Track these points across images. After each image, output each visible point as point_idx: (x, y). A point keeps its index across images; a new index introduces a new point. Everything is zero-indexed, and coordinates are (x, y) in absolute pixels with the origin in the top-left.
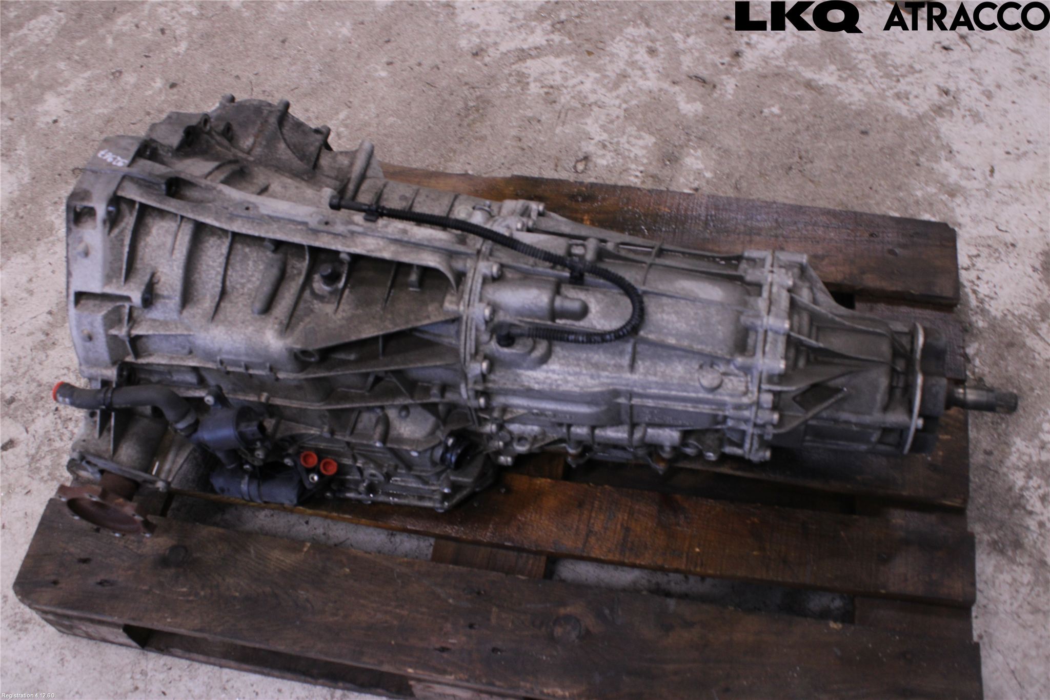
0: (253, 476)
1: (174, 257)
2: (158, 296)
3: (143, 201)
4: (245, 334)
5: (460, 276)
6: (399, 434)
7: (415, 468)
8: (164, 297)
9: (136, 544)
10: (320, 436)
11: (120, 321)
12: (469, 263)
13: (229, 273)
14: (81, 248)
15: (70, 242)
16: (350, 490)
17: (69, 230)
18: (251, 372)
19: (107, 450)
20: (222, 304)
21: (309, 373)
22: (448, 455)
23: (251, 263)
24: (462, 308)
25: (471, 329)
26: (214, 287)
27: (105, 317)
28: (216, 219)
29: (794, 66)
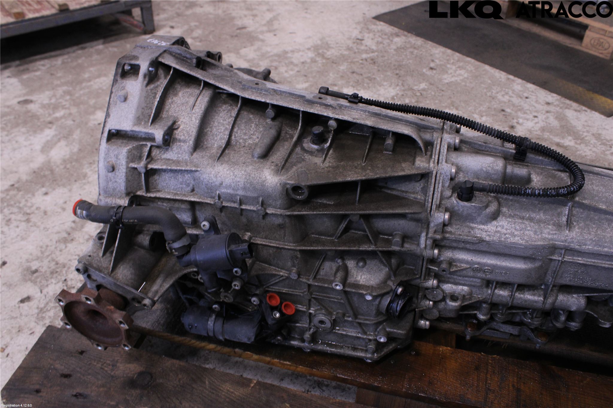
0: (219, 315)
1: (194, 111)
2: (175, 140)
3: (178, 67)
4: (245, 171)
5: (429, 145)
6: (356, 281)
7: (359, 317)
8: (180, 141)
9: (111, 367)
10: (288, 278)
11: (140, 158)
12: (435, 135)
13: (235, 130)
14: (122, 93)
15: (114, 90)
16: (294, 339)
17: (115, 81)
18: (243, 207)
19: (107, 268)
20: (227, 151)
21: (294, 211)
22: (394, 305)
23: (253, 125)
24: (432, 165)
25: (439, 183)
26: (221, 139)
27: (129, 151)
28: (232, 87)
29: (548, 136)
